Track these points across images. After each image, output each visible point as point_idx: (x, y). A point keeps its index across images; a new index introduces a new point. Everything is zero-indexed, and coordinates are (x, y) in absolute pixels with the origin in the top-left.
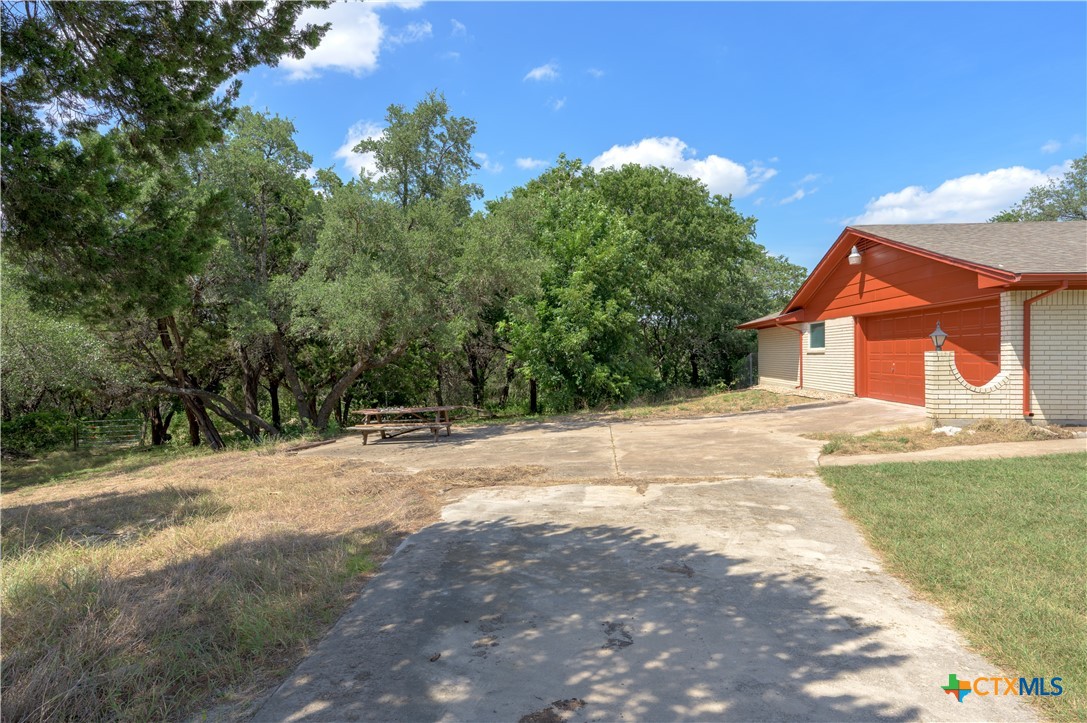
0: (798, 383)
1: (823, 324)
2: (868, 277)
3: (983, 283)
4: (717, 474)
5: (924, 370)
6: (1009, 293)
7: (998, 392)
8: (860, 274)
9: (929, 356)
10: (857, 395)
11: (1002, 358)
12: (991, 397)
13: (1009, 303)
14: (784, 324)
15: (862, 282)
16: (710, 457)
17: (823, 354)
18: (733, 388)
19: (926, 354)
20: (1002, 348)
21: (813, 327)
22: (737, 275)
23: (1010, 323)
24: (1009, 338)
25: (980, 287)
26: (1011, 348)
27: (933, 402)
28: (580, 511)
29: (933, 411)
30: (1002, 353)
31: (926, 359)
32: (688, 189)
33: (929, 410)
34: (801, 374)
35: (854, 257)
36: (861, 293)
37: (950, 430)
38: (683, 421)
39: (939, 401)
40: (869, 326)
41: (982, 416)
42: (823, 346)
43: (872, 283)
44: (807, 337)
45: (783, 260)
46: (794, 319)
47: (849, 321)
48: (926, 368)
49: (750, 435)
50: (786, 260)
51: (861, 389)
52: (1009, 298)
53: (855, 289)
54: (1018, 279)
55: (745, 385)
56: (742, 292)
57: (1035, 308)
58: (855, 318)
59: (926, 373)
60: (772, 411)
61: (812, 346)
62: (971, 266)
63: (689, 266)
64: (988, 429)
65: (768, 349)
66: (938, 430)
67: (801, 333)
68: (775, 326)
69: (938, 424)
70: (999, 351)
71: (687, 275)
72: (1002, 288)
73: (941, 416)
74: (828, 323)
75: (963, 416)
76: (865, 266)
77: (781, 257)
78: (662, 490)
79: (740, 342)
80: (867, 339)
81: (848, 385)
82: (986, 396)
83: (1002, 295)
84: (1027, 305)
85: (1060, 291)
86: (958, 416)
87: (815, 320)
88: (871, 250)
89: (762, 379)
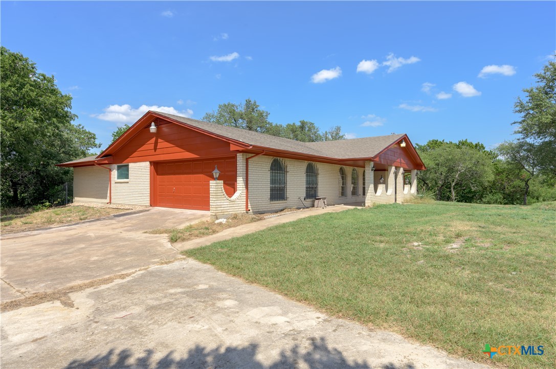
0: (108, 200)
1: (128, 165)
2: (160, 140)
3: (233, 148)
4: (119, 271)
5: (209, 190)
6: (241, 154)
7: (238, 200)
8: (154, 138)
9: (212, 183)
10: (151, 206)
11: (238, 184)
12: (236, 203)
13: (241, 159)
14: (100, 164)
15: (156, 143)
16: (95, 258)
17: (128, 183)
18: (57, 205)
19: (211, 182)
20: (238, 180)
21: (119, 168)
22: (57, 131)
23: (241, 168)
24: (241, 175)
25: (231, 150)
26: (242, 180)
27: (215, 206)
28: (17, 353)
29: (215, 212)
30: (238, 182)
31: (210, 184)
32: (19, 64)
33: (212, 211)
34: (110, 195)
35: (153, 128)
36: (155, 149)
37: (223, 221)
38: (36, 232)
39: (217, 206)
40: (159, 168)
41: (233, 212)
42: (127, 178)
43: (162, 144)
44: (115, 173)
45: (81, 127)
46: (106, 162)
47: (148, 164)
48: (211, 189)
49: (107, 236)
50: (83, 128)
51: (154, 202)
52: (241, 156)
53: (152, 146)
54: (251, 147)
55: (63, 203)
56: (57, 142)
57: (250, 161)
58: (151, 163)
59: (210, 192)
60: (104, 219)
61: (118, 178)
62: (227, 139)
63: (20, 118)
64: (236, 219)
65: (80, 180)
66: (217, 222)
67: (110, 170)
68: (94, 165)
69: (217, 219)
70: (236, 181)
71: (18, 125)
72: (239, 151)
73: (218, 214)
74: (131, 165)
75: (226, 213)
76: (158, 135)
77: (80, 125)
78: (88, 297)
79: (57, 176)
80: (157, 175)
81: (147, 200)
82: (234, 203)
83: (238, 154)
84: (247, 160)
85: (260, 155)
86: (224, 213)
87: (121, 163)
88: (163, 126)
89: (76, 199)
